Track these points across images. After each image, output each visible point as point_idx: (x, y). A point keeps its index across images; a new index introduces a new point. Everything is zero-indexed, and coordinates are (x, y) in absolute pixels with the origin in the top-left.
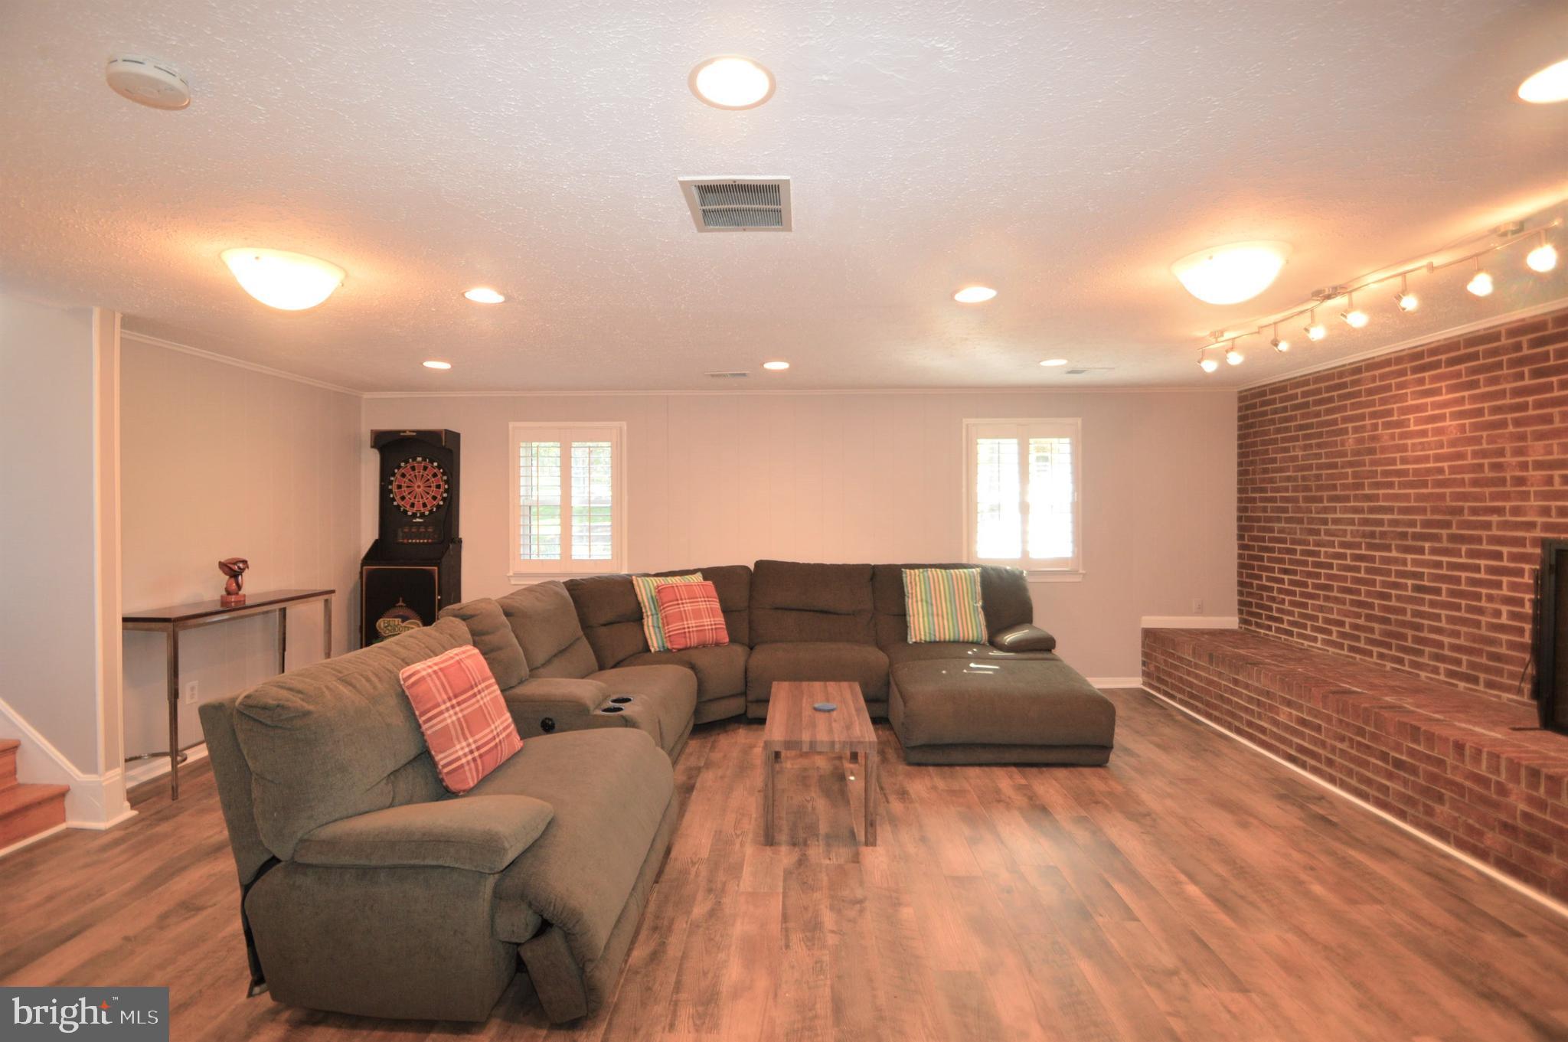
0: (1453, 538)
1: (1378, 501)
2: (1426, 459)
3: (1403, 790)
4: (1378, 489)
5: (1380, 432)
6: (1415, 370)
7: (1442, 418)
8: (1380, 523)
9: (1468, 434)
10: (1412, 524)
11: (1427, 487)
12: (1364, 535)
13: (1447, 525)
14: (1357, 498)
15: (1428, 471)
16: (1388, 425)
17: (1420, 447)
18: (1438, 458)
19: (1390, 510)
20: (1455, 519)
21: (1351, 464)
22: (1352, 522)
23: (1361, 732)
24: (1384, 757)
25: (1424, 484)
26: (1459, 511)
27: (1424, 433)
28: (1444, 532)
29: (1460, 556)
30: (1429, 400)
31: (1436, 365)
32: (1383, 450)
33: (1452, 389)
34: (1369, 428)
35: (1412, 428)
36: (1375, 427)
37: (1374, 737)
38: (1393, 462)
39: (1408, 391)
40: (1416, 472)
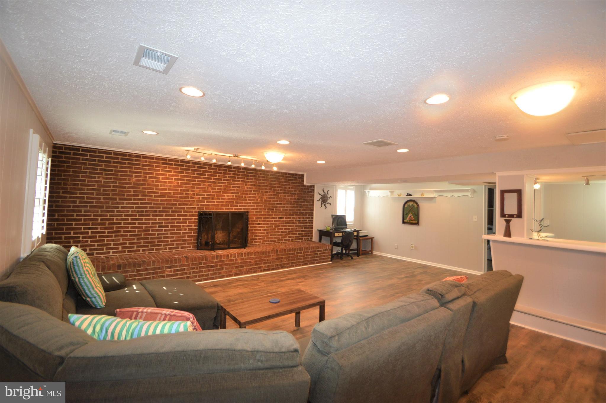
0: (173, 212)
1: (145, 201)
2: (166, 190)
3: (213, 272)
4: (146, 197)
5: (147, 179)
6: (163, 163)
7: (172, 179)
8: (146, 208)
9: (179, 185)
10: (159, 208)
11: (165, 198)
12: (138, 212)
13: (172, 208)
14: (135, 199)
15: (166, 193)
16: (150, 177)
17: (163, 186)
18: (169, 190)
19: (151, 204)
20: (174, 207)
21: (133, 188)
22: (132, 207)
23: (201, 264)
24: (208, 267)
25: (164, 197)
26: (176, 204)
27: (165, 182)
28: (170, 210)
29: (175, 216)
30: (168, 173)
31: (171, 164)
32: (148, 185)
33: (175, 172)
34: (143, 177)
35: (161, 180)
36: (146, 177)
37: (204, 263)
38: (153, 189)
39: (161, 169)
40: (161, 193)
